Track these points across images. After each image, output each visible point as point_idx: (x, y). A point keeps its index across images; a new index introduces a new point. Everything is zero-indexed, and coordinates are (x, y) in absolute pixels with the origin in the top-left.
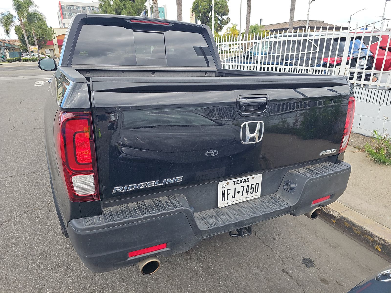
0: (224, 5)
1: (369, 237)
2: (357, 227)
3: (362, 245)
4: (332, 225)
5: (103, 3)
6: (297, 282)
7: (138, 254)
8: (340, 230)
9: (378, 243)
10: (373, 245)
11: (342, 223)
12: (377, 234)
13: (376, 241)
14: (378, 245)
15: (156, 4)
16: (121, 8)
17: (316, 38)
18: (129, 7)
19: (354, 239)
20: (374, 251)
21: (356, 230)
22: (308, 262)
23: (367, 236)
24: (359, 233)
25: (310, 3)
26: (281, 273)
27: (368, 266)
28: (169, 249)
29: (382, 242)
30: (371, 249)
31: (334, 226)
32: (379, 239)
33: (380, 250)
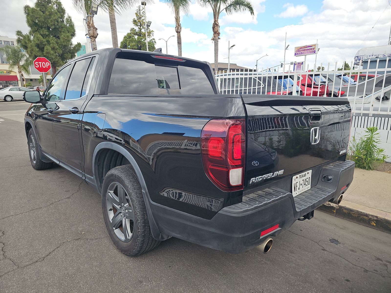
0: (152, 46)
1: (365, 217)
2: (354, 212)
3: (360, 225)
4: (333, 215)
5: (21, 38)
6: (337, 255)
7: (265, 233)
8: (341, 217)
9: (372, 220)
10: (369, 222)
11: (342, 211)
12: (370, 214)
13: (371, 218)
14: (373, 221)
15: (94, 42)
16: (44, 43)
17: (260, 76)
18: (53, 43)
19: (353, 221)
20: (370, 227)
21: (354, 214)
22: (334, 241)
23: (363, 217)
24: (357, 216)
25: (229, 49)
26: (323, 251)
27: (372, 237)
28: (281, 228)
29: (375, 219)
30: (368, 226)
31: (335, 215)
32: (373, 217)
33: (375, 225)
